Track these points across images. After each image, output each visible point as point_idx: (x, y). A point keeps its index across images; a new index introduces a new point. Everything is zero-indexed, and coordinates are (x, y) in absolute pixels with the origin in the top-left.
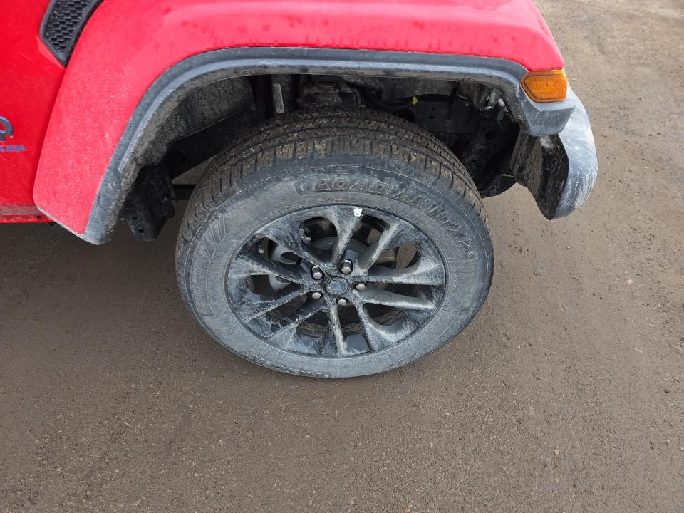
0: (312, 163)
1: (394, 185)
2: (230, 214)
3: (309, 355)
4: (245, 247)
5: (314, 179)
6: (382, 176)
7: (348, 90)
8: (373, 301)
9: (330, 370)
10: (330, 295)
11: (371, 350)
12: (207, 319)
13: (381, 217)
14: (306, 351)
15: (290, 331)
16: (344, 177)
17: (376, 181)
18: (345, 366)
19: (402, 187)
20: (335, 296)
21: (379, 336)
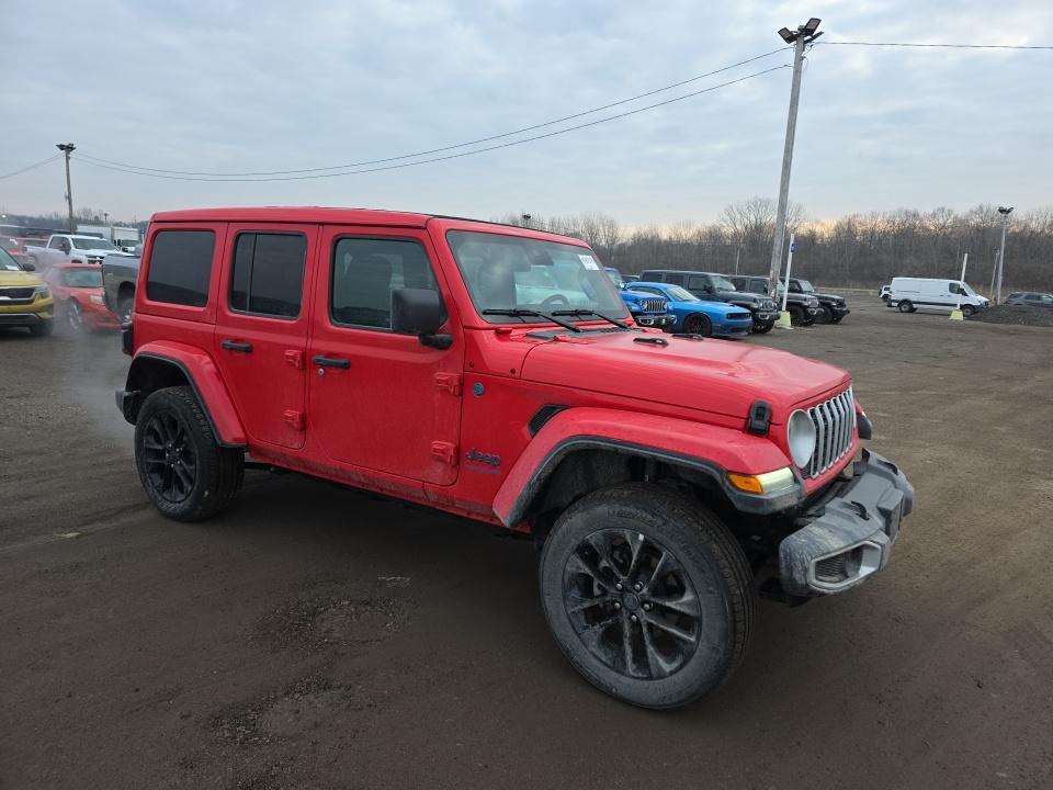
0: (619, 499)
1: (660, 522)
2: (573, 520)
3: (605, 664)
4: (579, 546)
5: (617, 508)
6: (653, 515)
7: (685, 485)
8: (653, 621)
9: (617, 685)
10: (626, 609)
11: (650, 678)
12: (547, 598)
13: (658, 546)
14: (604, 659)
15: (595, 632)
16: (633, 510)
17: (649, 517)
18: (629, 686)
19: (664, 524)
20: (630, 611)
21: (657, 661)
